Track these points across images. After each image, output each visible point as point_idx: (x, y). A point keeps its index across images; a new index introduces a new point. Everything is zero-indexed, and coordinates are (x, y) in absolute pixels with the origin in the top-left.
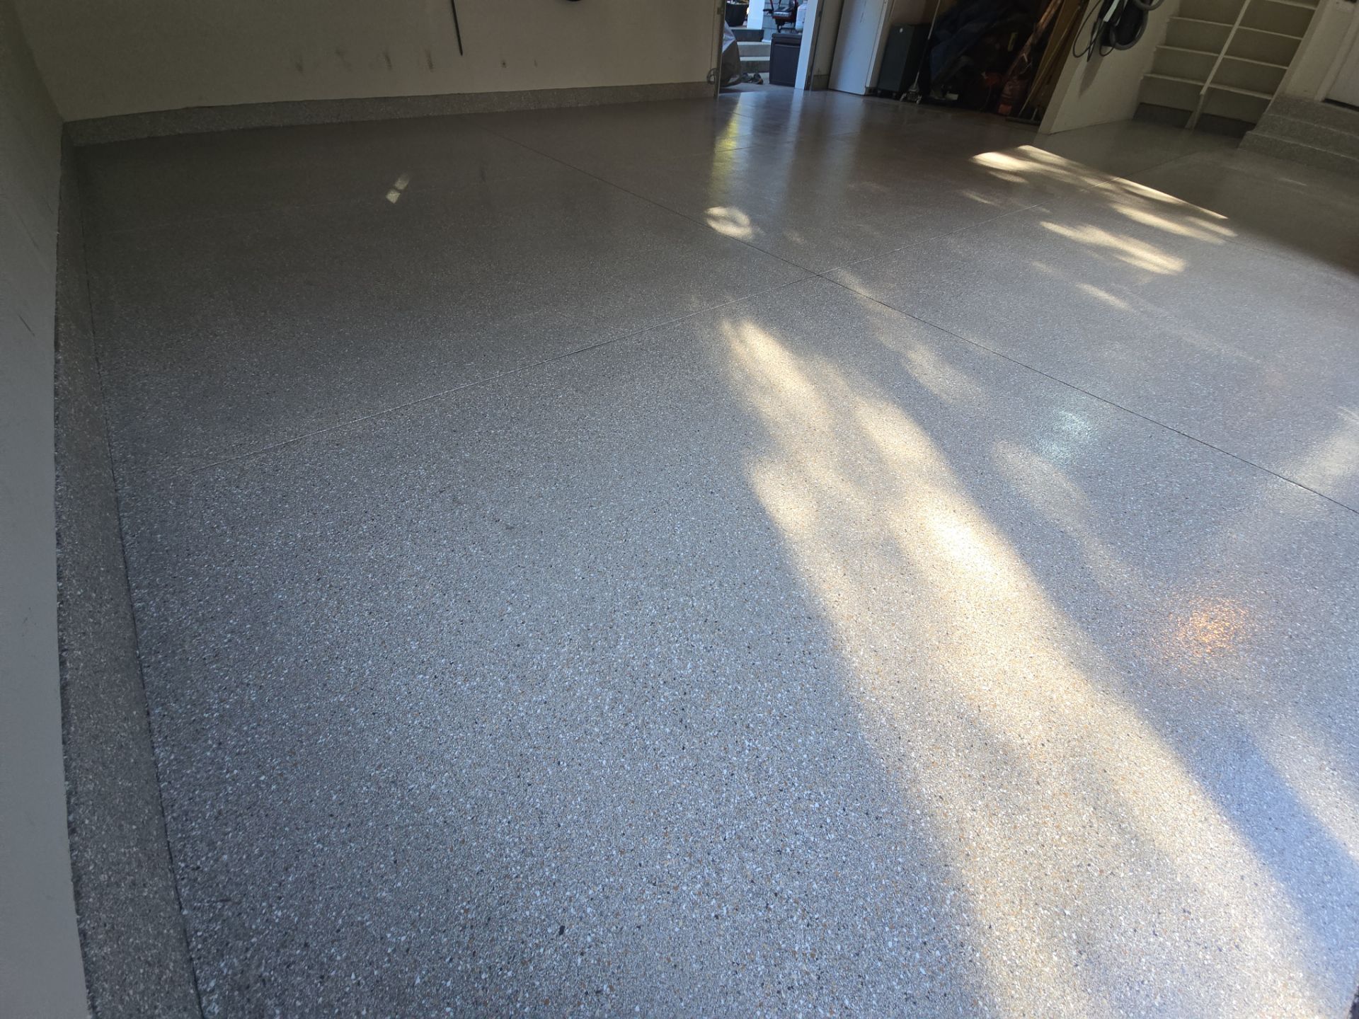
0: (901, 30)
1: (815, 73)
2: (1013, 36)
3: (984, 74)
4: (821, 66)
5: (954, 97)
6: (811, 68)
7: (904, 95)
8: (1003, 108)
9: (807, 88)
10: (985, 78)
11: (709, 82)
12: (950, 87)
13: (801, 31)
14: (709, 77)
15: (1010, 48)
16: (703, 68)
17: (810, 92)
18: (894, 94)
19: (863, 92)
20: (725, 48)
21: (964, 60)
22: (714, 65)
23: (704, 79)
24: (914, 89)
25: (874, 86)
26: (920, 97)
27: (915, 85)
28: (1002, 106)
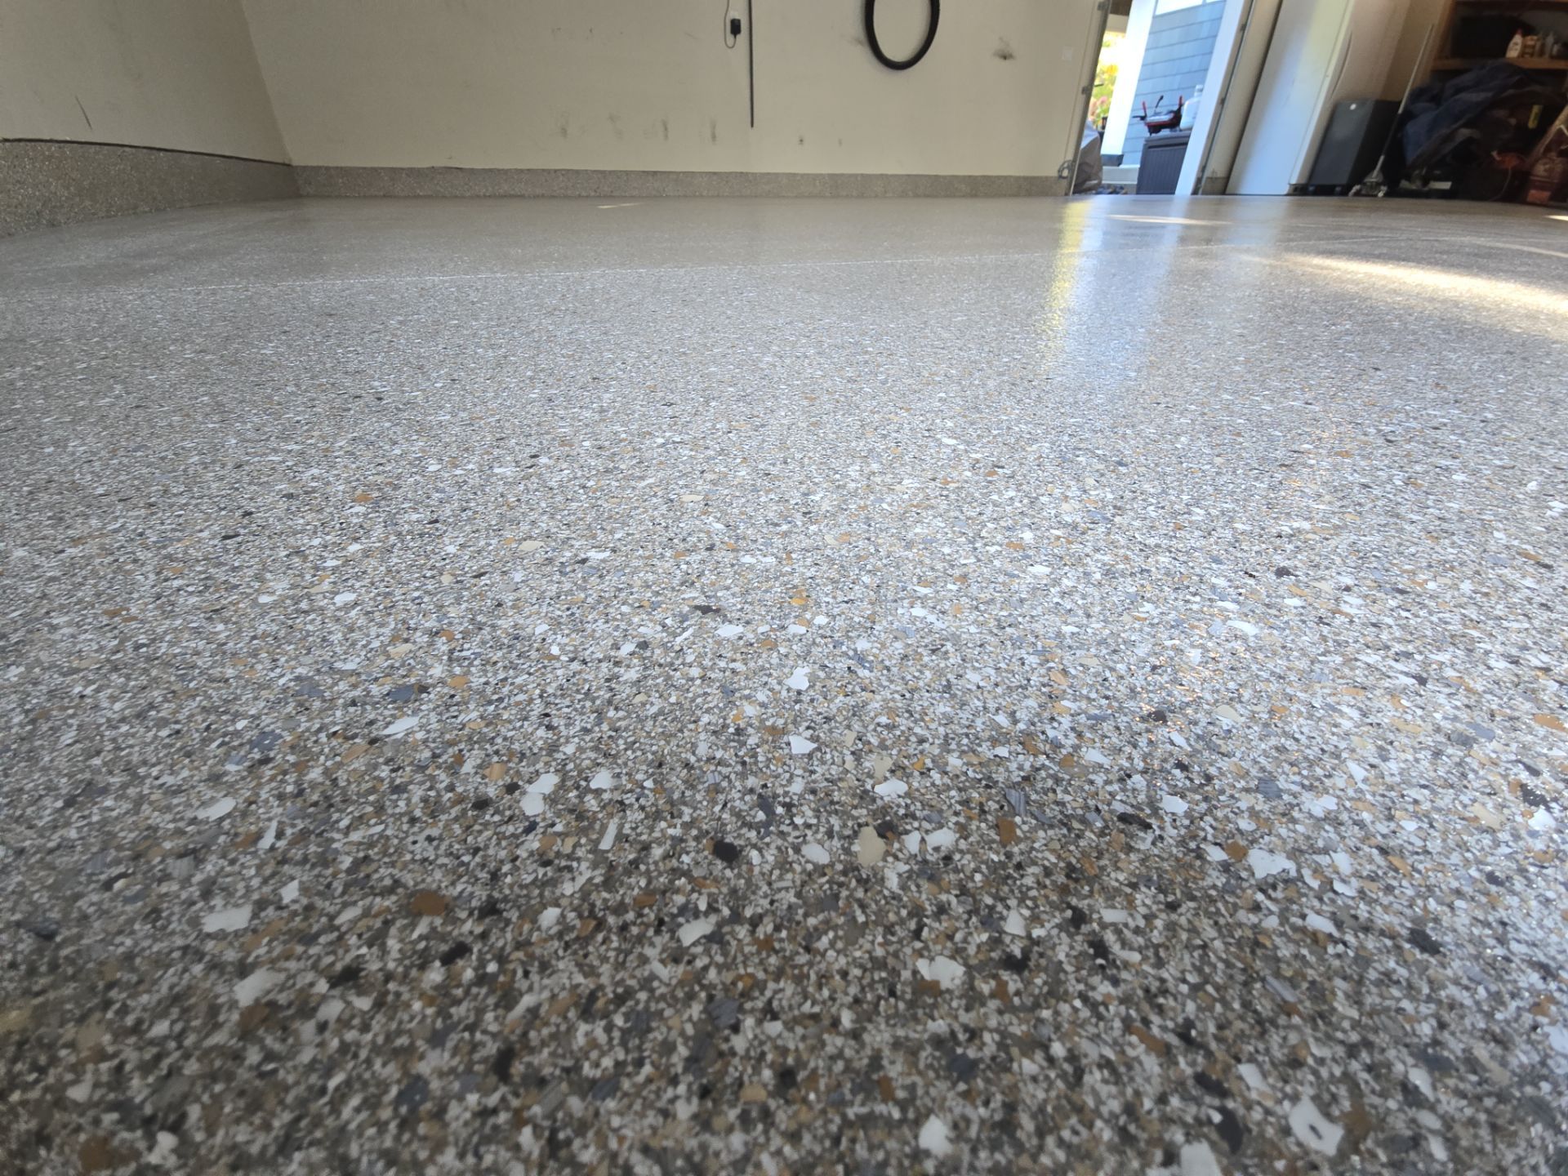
0: (1353, 107)
1: (1208, 173)
2: (1536, 109)
3: (1494, 154)
4: (1217, 167)
5: (1446, 185)
6: (1203, 168)
7: (1356, 188)
8: (1534, 194)
9: (1195, 192)
10: (1498, 158)
11: (1061, 177)
12: (1438, 172)
13: (1190, 129)
14: (1060, 171)
15: (1532, 124)
16: (1054, 159)
17: (1199, 196)
18: (1338, 189)
19: (1286, 189)
20: (1084, 144)
21: (1465, 133)
22: (1070, 157)
23: (1054, 173)
24: (1375, 176)
25: (1303, 181)
26: (1384, 189)
27: (1376, 172)
28: (1533, 192)
